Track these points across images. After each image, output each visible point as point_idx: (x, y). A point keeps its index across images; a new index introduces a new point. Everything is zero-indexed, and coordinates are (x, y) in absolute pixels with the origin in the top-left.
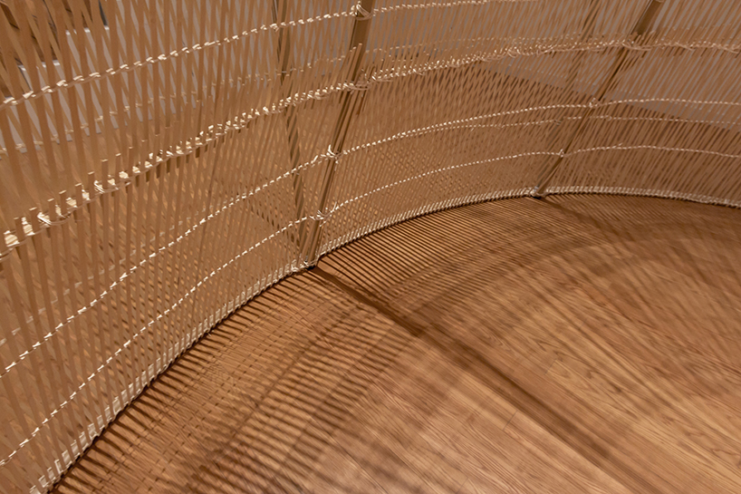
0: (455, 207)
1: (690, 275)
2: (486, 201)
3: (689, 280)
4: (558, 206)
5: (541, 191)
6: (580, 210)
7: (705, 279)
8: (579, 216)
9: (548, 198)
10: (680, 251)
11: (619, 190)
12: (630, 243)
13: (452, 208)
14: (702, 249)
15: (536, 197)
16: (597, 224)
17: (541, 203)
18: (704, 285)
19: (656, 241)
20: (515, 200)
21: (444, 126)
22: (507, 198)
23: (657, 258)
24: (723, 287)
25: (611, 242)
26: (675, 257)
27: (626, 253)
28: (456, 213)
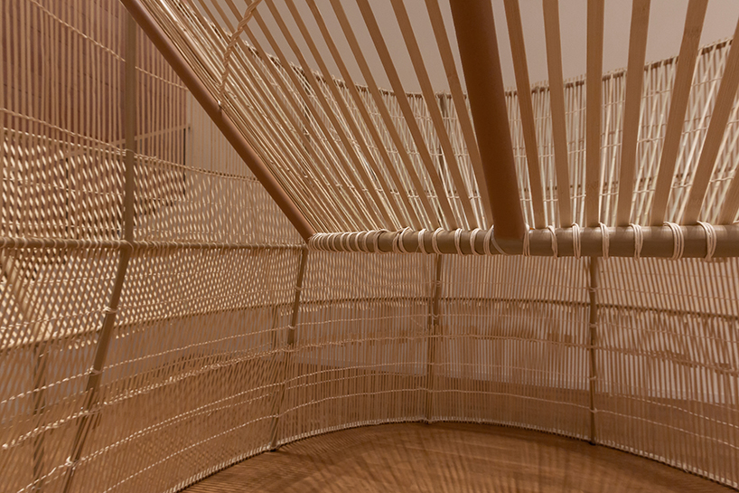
0: (206, 477)
1: (365, 478)
2: (233, 465)
3: (364, 482)
4: (286, 453)
5: (274, 444)
6: (302, 452)
7: (374, 478)
8: (300, 457)
9: (281, 449)
10: (362, 463)
11: (327, 430)
12: (332, 467)
13: (203, 479)
14: (373, 458)
15: (272, 451)
16: (311, 458)
17: (275, 454)
18: (372, 482)
19: (347, 460)
20: (256, 458)
21: (176, 419)
22: (250, 457)
23: (347, 473)
24: (383, 480)
25: (319, 470)
26: (358, 468)
27: (328, 475)
28: (206, 483)
